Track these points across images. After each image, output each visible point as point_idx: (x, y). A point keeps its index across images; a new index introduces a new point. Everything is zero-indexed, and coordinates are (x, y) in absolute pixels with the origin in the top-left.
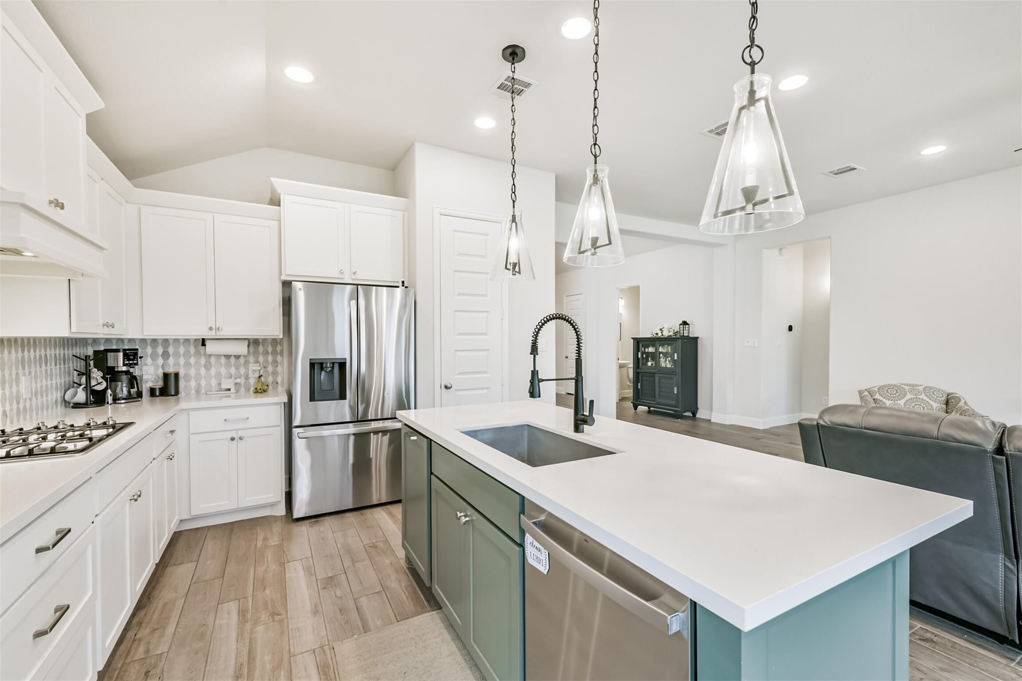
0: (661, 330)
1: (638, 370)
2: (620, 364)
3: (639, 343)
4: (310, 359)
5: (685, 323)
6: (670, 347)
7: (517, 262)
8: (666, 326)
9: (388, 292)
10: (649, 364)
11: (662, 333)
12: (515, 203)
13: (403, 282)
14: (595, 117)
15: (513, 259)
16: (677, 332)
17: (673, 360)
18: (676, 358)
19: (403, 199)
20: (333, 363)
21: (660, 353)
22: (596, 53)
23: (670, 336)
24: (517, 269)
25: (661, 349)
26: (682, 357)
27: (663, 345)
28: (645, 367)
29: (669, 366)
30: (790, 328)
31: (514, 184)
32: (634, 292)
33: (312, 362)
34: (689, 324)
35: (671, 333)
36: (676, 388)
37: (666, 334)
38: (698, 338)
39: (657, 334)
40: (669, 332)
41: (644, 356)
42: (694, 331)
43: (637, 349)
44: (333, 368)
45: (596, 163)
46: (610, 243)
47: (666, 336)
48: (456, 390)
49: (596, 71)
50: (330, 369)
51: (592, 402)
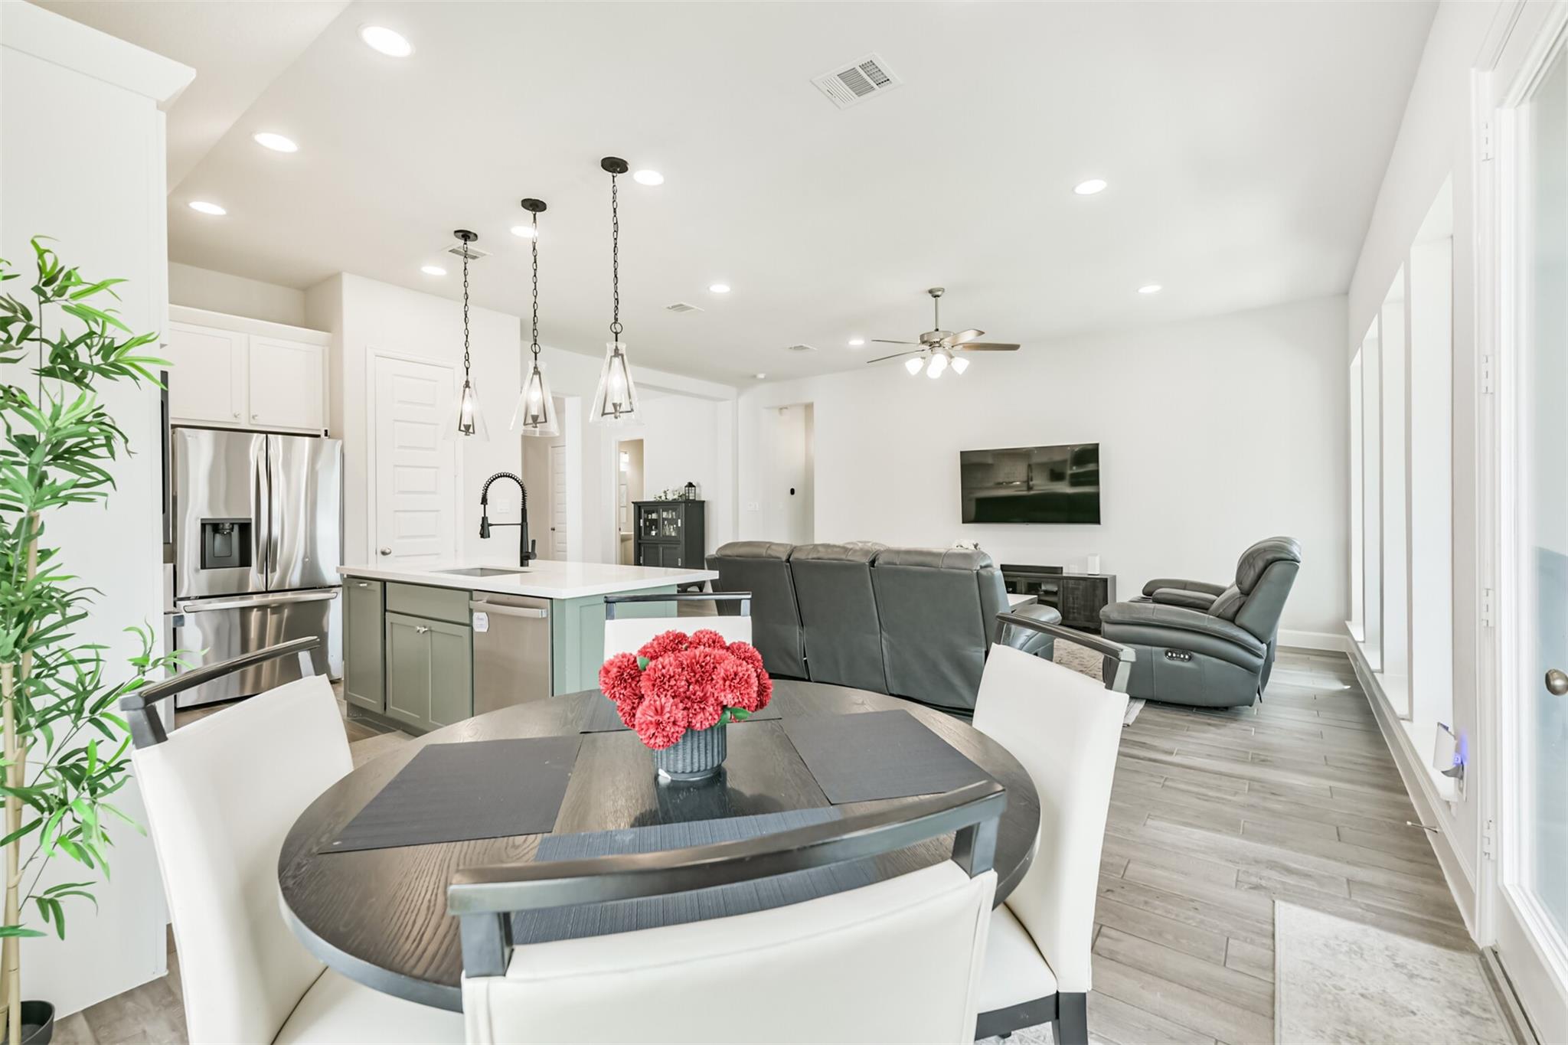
0: (665, 492)
1: (640, 541)
2: (622, 535)
3: (641, 509)
4: (202, 520)
5: (690, 485)
6: (674, 513)
7: (471, 423)
8: (671, 489)
9: (283, 440)
10: (653, 533)
11: (666, 496)
12: (469, 370)
13: (326, 431)
14: (535, 323)
15: (466, 421)
16: (683, 494)
17: (678, 529)
18: (679, 525)
19: (324, 333)
20: (233, 524)
21: (664, 519)
22: (535, 276)
23: (675, 499)
24: (471, 430)
25: (665, 515)
26: (686, 523)
27: (667, 511)
28: (647, 537)
29: (673, 534)
30: (792, 492)
31: (467, 352)
32: (638, 445)
33: (204, 522)
34: (694, 486)
35: (676, 497)
36: (680, 560)
37: (670, 497)
38: (704, 502)
39: (660, 497)
40: (674, 495)
41: (648, 523)
42: (703, 494)
43: (638, 516)
44: (232, 529)
45: (536, 359)
46: (546, 421)
47: (670, 499)
48: (396, 556)
49: (535, 289)
50: (228, 531)
51: (534, 542)
